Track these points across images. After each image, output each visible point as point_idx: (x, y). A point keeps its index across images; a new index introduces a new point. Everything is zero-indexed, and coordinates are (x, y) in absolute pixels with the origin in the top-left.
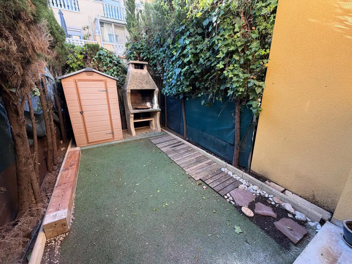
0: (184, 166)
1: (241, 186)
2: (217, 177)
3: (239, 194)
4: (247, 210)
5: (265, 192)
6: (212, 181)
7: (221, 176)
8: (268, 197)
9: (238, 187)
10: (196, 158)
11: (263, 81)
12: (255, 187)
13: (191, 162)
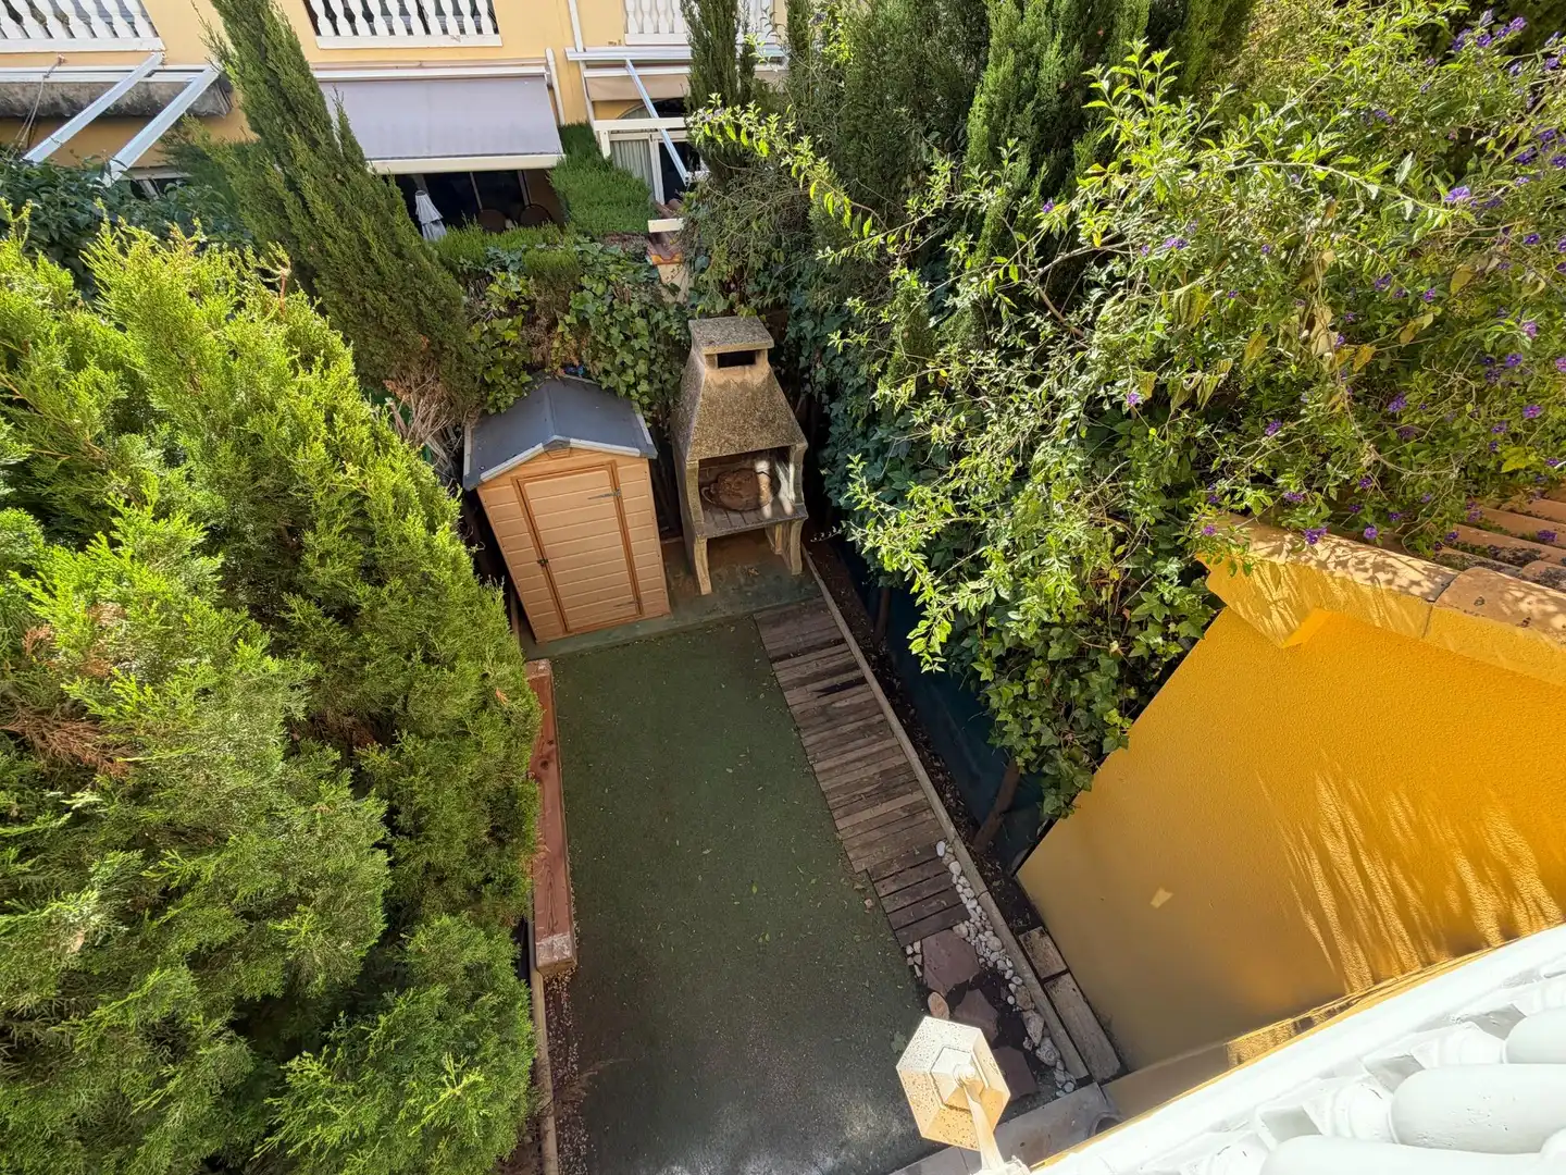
0: (838, 803)
1: (962, 928)
2: (914, 876)
3: (943, 951)
4: (940, 1005)
5: (1009, 964)
6: (894, 888)
7: (926, 874)
8: (1010, 981)
9: (951, 928)
10: (883, 773)
11: (1134, 716)
12: (995, 943)
13: (863, 786)
